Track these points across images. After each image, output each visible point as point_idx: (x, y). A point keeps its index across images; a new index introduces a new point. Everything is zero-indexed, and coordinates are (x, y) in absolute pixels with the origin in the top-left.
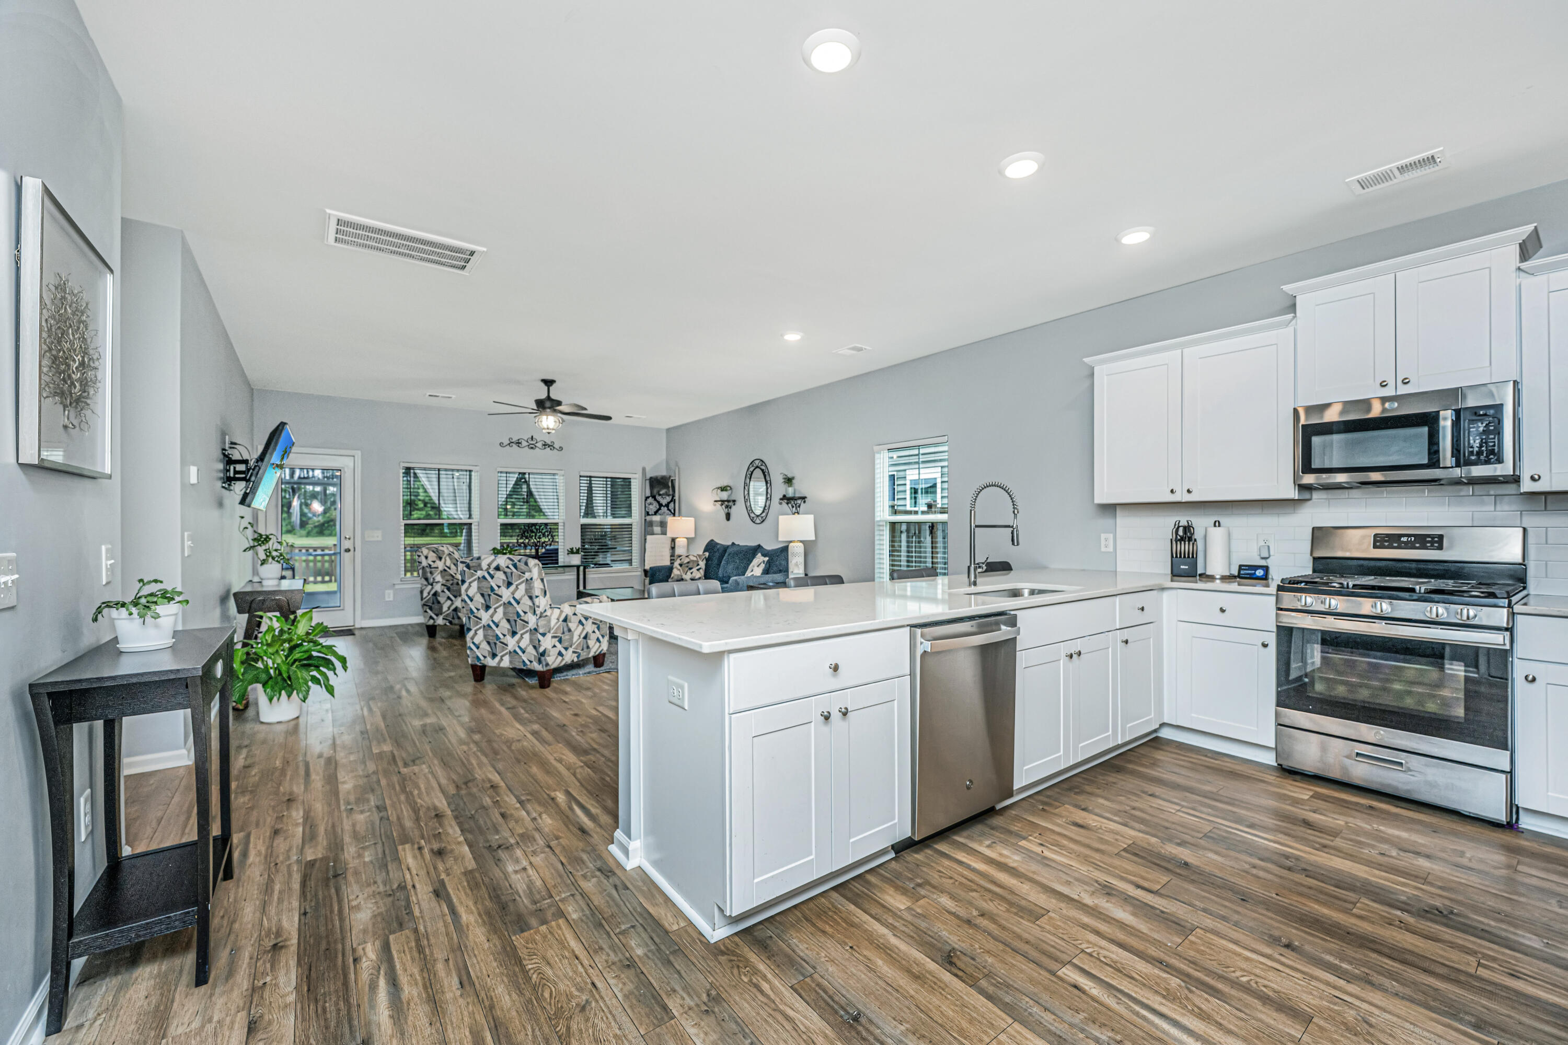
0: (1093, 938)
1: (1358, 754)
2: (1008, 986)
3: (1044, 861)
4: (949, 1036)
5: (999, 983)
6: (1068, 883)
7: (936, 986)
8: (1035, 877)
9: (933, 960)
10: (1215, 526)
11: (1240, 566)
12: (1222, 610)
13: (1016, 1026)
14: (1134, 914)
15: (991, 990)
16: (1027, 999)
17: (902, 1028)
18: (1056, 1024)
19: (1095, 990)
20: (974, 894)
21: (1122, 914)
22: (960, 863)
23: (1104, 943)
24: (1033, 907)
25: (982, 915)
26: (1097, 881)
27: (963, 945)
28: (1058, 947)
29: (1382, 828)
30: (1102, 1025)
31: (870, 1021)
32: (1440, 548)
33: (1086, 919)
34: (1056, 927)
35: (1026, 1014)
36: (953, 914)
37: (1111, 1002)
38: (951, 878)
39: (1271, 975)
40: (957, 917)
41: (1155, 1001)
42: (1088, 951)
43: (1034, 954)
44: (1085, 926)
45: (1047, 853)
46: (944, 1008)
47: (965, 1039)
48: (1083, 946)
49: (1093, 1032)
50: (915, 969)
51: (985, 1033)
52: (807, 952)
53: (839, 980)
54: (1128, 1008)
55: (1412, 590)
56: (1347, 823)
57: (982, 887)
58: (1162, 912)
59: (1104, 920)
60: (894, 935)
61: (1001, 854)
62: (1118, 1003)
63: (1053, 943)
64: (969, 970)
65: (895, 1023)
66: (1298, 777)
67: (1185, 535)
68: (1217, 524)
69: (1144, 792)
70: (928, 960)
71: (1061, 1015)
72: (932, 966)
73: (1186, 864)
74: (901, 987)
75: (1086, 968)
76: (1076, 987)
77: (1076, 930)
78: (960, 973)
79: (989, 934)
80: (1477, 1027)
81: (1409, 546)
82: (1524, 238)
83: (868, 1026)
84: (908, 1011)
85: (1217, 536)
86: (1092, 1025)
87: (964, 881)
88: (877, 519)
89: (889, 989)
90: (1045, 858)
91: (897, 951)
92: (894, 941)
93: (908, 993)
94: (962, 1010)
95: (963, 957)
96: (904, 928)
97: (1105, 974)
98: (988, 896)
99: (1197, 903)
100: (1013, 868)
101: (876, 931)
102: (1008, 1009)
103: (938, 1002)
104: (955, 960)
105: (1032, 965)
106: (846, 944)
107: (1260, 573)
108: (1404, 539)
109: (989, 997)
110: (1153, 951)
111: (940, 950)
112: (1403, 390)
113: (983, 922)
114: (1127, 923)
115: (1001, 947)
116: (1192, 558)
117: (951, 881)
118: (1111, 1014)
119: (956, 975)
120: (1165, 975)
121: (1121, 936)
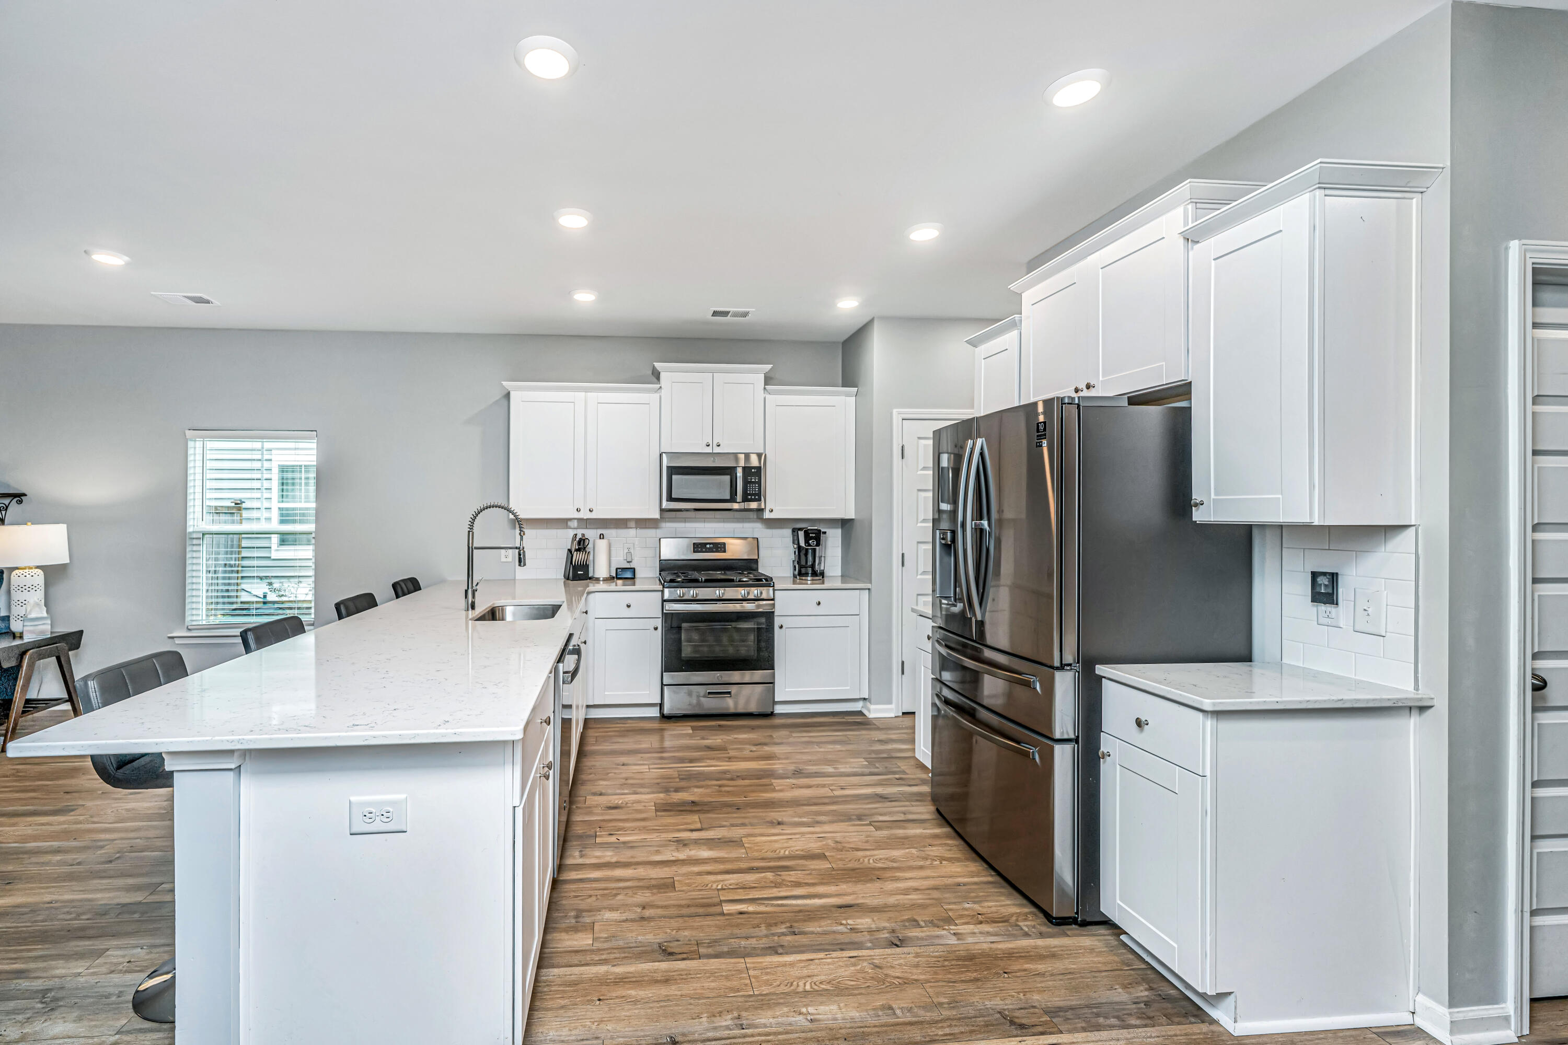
0: (712, 878)
1: (709, 693)
2: (715, 941)
3: (627, 845)
4: (731, 999)
5: (709, 943)
6: (658, 852)
7: (685, 977)
8: (636, 860)
9: (659, 961)
10: (600, 538)
11: (617, 569)
12: (629, 606)
13: (748, 960)
14: (711, 849)
15: (710, 951)
16: (733, 940)
17: (704, 1019)
18: (761, 942)
19: (751, 908)
20: (619, 897)
21: (705, 854)
22: (581, 880)
23: (720, 877)
24: (662, 881)
25: (644, 908)
26: (670, 841)
27: (661, 936)
28: (705, 896)
29: (736, 736)
30: (776, 924)
31: (684, 1035)
32: (725, 551)
33: (696, 869)
34: (689, 885)
35: (743, 949)
36: (626, 921)
37: (762, 908)
38: (590, 896)
39: (791, 843)
40: (632, 920)
41: (775, 892)
42: (719, 887)
43: (701, 910)
44: (700, 874)
45: (622, 839)
46: (706, 985)
47: (739, 991)
48: (714, 886)
49: (777, 931)
50: (659, 976)
51: (741, 978)
52: (574, 1032)
53: (627, 1029)
54: (772, 905)
55: (732, 580)
56: (722, 740)
57: (620, 888)
58: (719, 839)
59: (703, 863)
60: (613, 966)
61: (597, 857)
62: (766, 907)
63: (700, 896)
64: (685, 949)
65: (697, 1020)
66: (673, 719)
67: (582, 545)
68: (602, 537)
69: (618, 765)
70: (657, 964)
71: (755, 935)
72: (664, 965)
73: (693, 802)
74: (667, 996)
75: (731, 898)
76: (741, 913)
77: (700, 879)
78: (685, 956)
79: (665, 917)
80: (860, 819)
81: (710, 550)
82: (767, 371)
83: (687, 1039)
84: (692, 1007)
85: (602, 545)
86: (772, 928)
87: (601, 892)
88: (190, 529)
89: (662, 1004)
90: (624, 843)
91: (630, 975)
92: (619, 970)
93: (676, 995)
94: (715, 977)
95: (671, 944)
96: (612, 956)
97: (741, 895)
98: (630, 892)
99: (725, 823)
100: (616, 862)
101: (597, 973)
102: (732, 954)
103: (699, 985)
104: (670, 950)
105: (709, 918)
106: (592, 1001)
107: (629, 575)
108: (708, 546)
109: (716, 956)
110: (744, 865)
111: (653, 951)
112: (717, 450)
113: (648, 913)
114: (713, 857)
115: (680, 920)
116: (585, 567)
117: (594, 898)
118: (770, 915)
119: (684, 959)
120: (763, 875)
121: (722, 867)
